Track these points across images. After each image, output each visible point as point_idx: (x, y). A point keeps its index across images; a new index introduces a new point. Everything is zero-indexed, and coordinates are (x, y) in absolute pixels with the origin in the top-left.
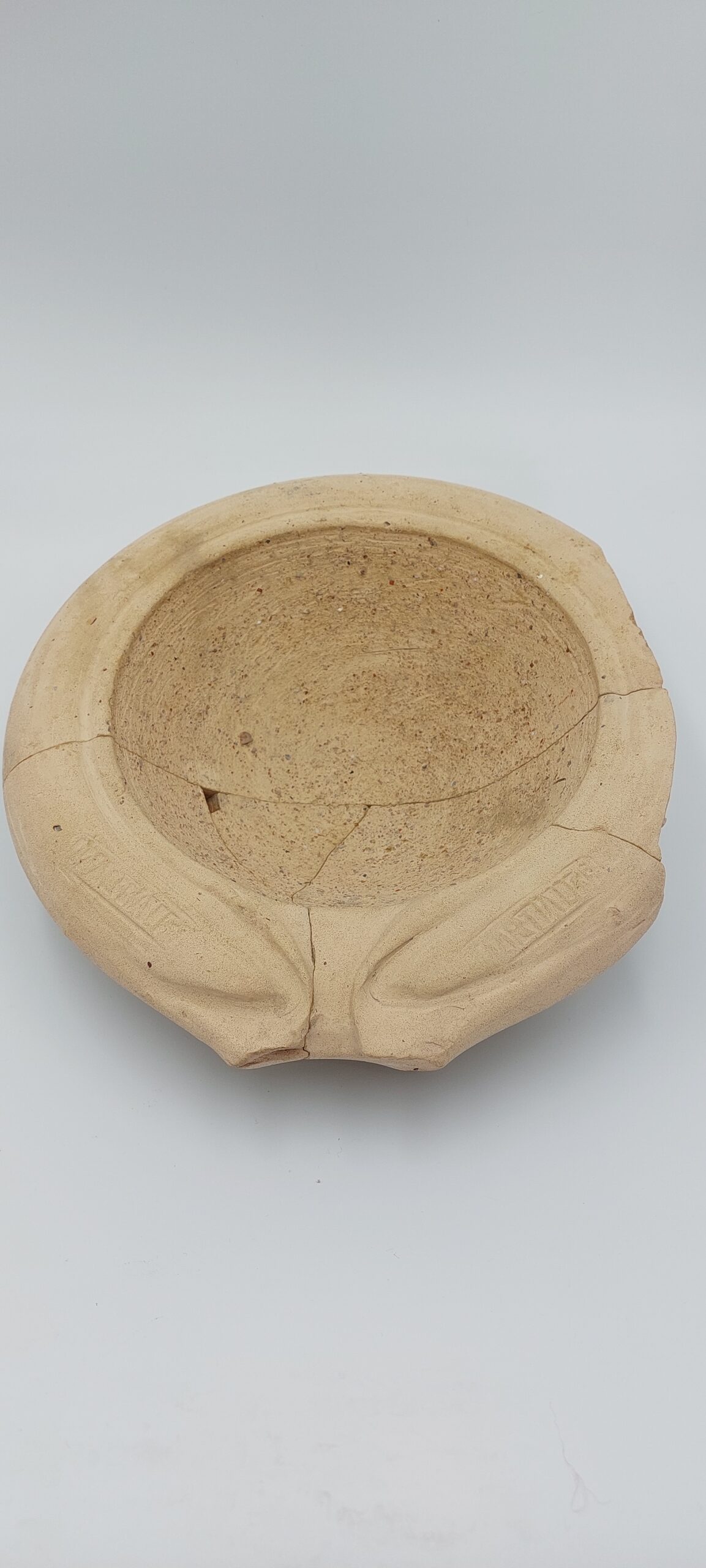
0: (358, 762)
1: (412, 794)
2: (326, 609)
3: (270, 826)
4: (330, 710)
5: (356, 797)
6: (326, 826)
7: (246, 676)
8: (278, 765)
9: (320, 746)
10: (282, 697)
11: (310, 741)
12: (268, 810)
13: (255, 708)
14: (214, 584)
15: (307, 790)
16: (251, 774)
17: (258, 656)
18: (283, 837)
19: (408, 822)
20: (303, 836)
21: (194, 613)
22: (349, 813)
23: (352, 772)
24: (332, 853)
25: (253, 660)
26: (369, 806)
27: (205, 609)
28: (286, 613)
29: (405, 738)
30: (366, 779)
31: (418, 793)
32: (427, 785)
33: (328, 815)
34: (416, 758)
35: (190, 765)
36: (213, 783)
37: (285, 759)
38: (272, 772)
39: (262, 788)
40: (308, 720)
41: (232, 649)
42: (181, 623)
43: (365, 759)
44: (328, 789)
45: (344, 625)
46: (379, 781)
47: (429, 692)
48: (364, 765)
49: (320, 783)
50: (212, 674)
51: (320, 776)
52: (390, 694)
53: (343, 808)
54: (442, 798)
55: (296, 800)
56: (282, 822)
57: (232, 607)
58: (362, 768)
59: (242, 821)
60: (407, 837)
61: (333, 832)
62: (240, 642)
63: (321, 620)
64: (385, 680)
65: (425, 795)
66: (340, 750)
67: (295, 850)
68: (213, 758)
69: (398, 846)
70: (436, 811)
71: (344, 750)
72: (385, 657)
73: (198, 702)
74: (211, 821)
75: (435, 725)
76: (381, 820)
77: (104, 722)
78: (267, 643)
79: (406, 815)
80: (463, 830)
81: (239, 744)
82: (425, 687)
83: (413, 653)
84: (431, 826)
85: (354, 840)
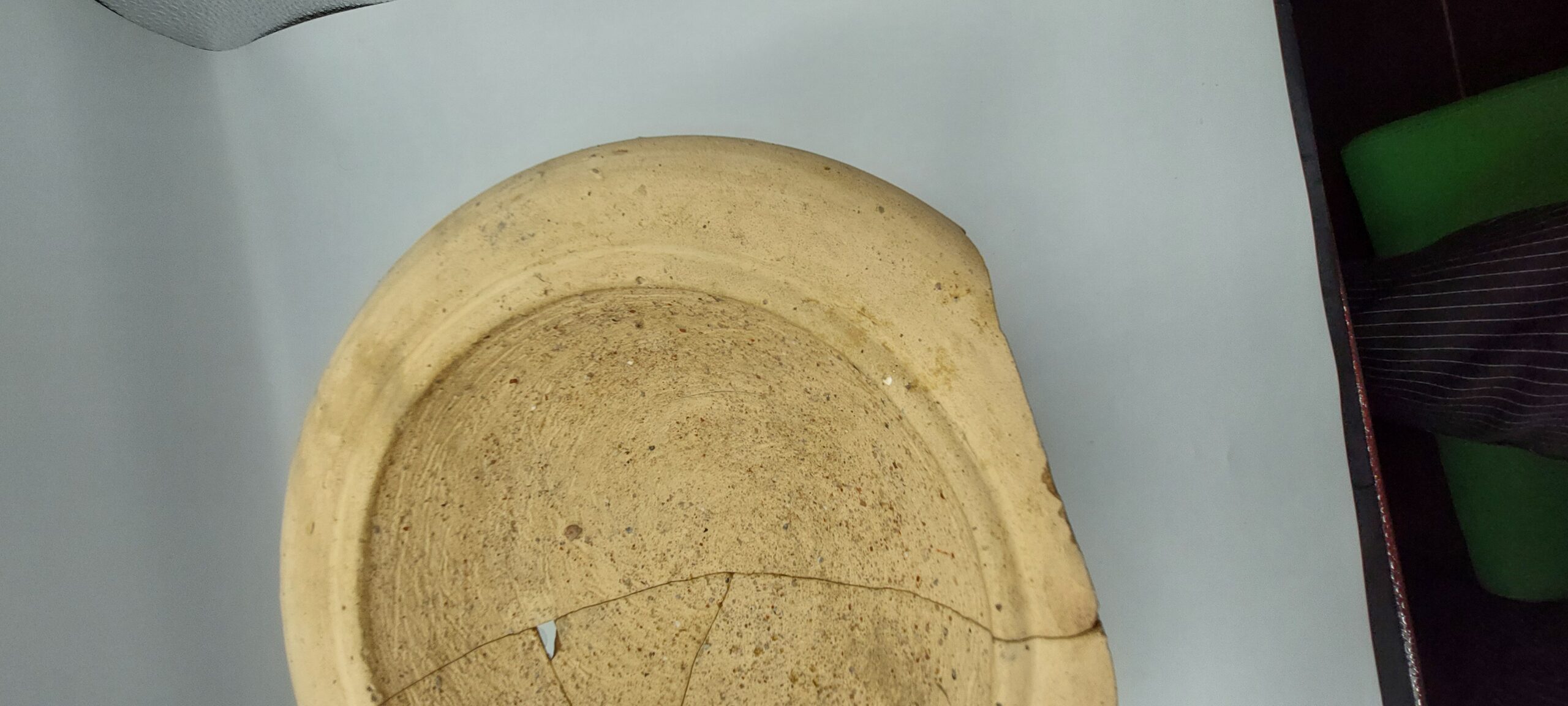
0: (711, 516)
1: (775, 561)
2: (613, 366)
3: (624, 639)
4: (663, 463)
5: (716, 563)
6: (688, 612)
7: (546, 465)
8: (620, 544)
9: (663, 504)
10: (601, 466)
11: (650, 501)
12: (620, 613)
13: (571, 492)
14: (446, 406)
15: (659, 565)
16: (592, 570)
17: (552, 439)
18: (640, 650)
19: (775, 605)
20: (663, 638)
21: (440, 447)
22: (711, 589)
23: (706, 530)
24: (697, 660)
25: (548, 446)
26: (732, 574)
27: (452, 434)
28: (562, 385)
29: (758, 485)
30: (723, 537)
31: (783, 563)
32: (791, 552)
33: (687, 595)
34: (774, 511)
35: (513, 608)
36: (547, 612)
37: (626, 534)
38: (615, 557)
39: (609, 584)
40: (640, 479)
41: (515, 448)
42: (428, 468)
43: (717, 510)
44: (682, 558)
45: (643, 375)
46: (738, 539)
47: (771, 441)
48: (718, 518)
49: (672, 552)
50: (502, 487)
51: (670, 542)
52: (726, 438)
53: (703, 581)
54: (809, 575)
55: (651, 584)
56: (638, 625)
57: (488, 411)
58: (716, 523)
59: (590, 648)
60: (776, 629)
61: (695, 622)
62: (520, 437)
63: (613, 377)
64: (717, 425)
65: (791, 566)
66: (686, 505)
67: (655, 669)
68: (540, 579)
69: (767, 646)
70: (805, 594)
71: (691, 504)
72: (708, 400)
73: (498, 526)
74: (552, 675)
75: (789, 478)
76: (747, 597)
77: (363, 690)
78: (555, 423)
79: (773, 593)
80: (834, 647)
81: (567, 541)
82: (766, 434)
83: (742, 396)
84: (801, 618)
85: (720, 632)
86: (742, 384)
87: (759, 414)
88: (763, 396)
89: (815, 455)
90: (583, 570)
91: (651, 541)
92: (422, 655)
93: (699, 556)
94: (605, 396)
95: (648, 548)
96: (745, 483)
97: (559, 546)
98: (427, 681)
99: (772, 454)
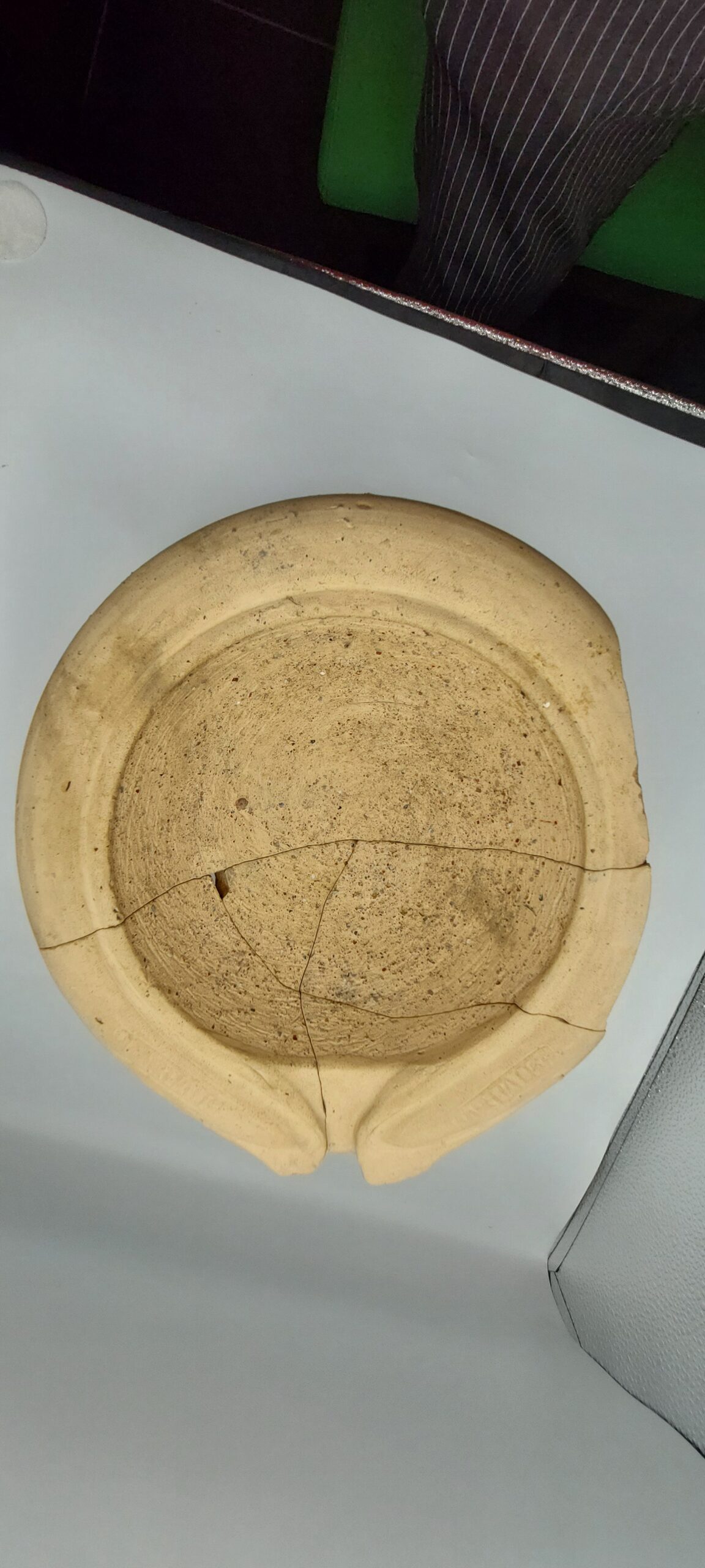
0: (346, 797)
1: (393, 832)
2: (309, 674)
3: (273, 886)
4: (317, 754)
5: (345, 833)
6: (320, 868)
7: (233, 749)
8: (273, 815)
9: (310, 786)
10: (271, 753)
11: (301, 783)
12: (270, 867)
13: (245, 773)
14: (186, 695)
15: (301, 833)
16: (251, 835)
17: (242, 728)
18: (285, 894)
19: (390, 863)
20: (302, 885)
22: (340, 851)
23: (340, 808)
24: (327, 902)
25: (238, 734)
26: (356, 841)
27: (181, 718)
28: (265, 686)
29: (389, 775)
30: (353, 814)
31: (399, 833)
32: (407, 825)
33: (321, 855)
34: (398, 796)
35: (197, 857)
36: (219, 864)
37: (279, 807)
38: (269, 825)
39: (262, 844)
40: (297, 766)
41: (216, 733)
42: (159, 743)
43: (351, 793)
44: (319, 828)
45: (327, 684)
46: (365, 816)
47: (412, 742)
48: (351, 799)
49: (312, 823)
50: (199, 764)
51: (311, 816)
52: (374, 738)
53: (334, 846)
54: (420, 842)
55: (294, 847)
56: (284, 876)
57: (209, 702)
58: (349, 803)
59: (249, 891)
60: (389, 879)
61: (326, 875)
62: (222, 724)
63: (303, 683)
64: (370, 727)
65: (406, 835)
66: (328, 788)
67: (297, 907)
68: (215, 838)
69: (382, 891)
70: (415, 855)
71: (332, 787)
72: (369, 708)
73: (191, 795)
74: (224, 910)
75: (417, 771)
76: (367, 858)
77: (111, 911)
78: (249, 716)
79: (389, 855)
80: (437, 890)
81: (236, 811)
82: (409, 737)
83: (399, 707)
84: (410, 872)
85: (345, 882)
86: (403, 697)
87: (409, 721)
88: (417, 708)
89: (446, 755)
90: (245, 833)
91: (296, 814)
92: (142, 889)
93: (332, 827)
94: (292, 698)
95: (293, 819)
96: (378, 773)
97: (230, 814)
98: (147, 908)
99: (409, 753)
